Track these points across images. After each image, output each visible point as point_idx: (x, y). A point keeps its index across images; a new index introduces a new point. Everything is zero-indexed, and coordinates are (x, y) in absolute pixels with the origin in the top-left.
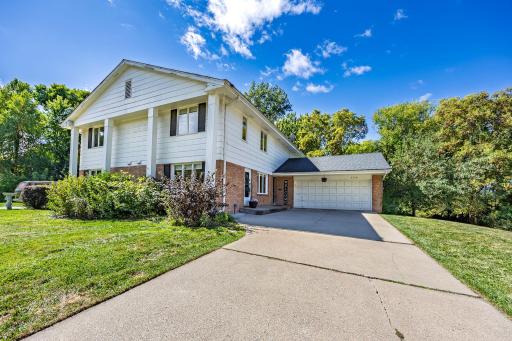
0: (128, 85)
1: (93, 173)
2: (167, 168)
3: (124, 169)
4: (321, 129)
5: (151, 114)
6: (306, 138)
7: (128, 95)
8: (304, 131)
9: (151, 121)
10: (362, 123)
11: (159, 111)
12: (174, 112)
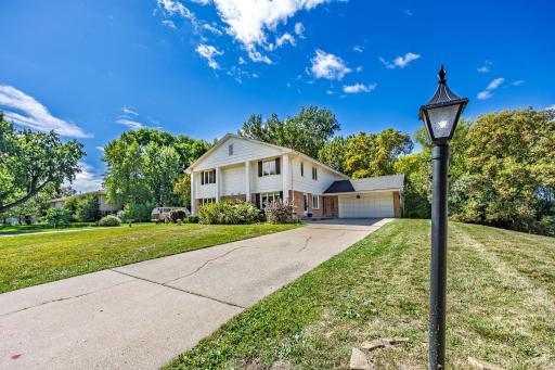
0: (231, 147)
1: (206, 201)
2: (258, 195)
3: (229, 197)
4: (366, 150)
5: (247, 164)
6: (353, 160)
7: (231, 153)
8: (350, 153)
9: (247, 169)
10: (407, 140)
11: (252, 163)
12: (260, 163)
